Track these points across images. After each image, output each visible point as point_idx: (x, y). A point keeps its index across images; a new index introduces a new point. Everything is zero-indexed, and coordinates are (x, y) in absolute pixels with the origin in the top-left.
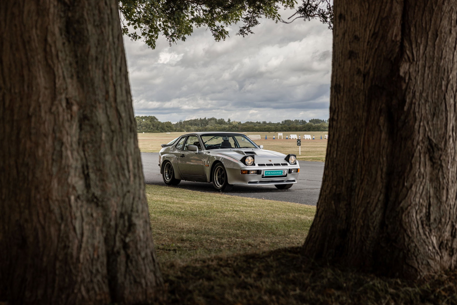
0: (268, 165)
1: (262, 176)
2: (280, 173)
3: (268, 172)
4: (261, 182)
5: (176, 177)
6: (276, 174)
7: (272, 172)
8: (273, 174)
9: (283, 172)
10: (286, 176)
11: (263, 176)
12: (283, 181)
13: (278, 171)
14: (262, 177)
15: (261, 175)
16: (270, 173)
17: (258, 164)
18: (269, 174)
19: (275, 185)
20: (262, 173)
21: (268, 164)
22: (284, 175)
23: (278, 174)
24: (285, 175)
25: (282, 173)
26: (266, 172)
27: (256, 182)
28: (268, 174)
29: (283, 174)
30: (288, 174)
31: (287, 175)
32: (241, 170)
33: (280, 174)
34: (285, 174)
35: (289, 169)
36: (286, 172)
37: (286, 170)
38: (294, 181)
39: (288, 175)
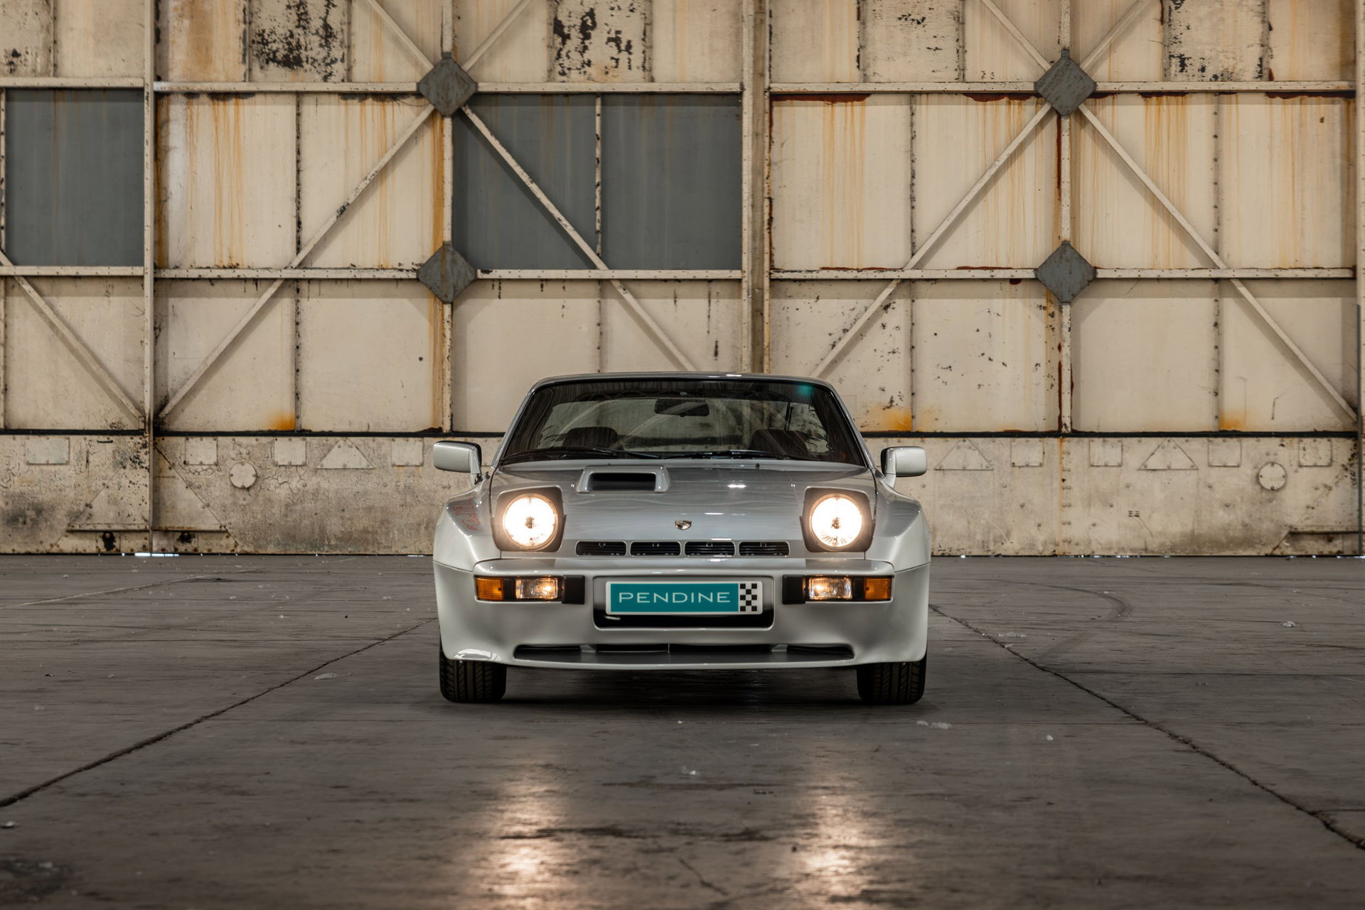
1: (596, 611)
2: (720, 597)
3: (634, 589)
6: (687, 606)
7: (662, 590)
8: (670, 606)
9: (741, 592)
10: (766, 618)
13: (706, 590)
14: (599, 622)
15: (586, 611)
16: (650, 598)
20: (594, 596)
22: (749, 611)
23: (705, 605)
24: (760, 611)
25: (733, 597)
26: (615, 589)
27: (570, 653)
28: (632, 604)
29: (741, 603)
30: (779, 609)
31: (769, 610)
32: (476, 576)
33: (719, 603)
34: (759, 603)
35: (786, 579)
36: (763, 594)
37: (760, 584)
39: (781, 611)
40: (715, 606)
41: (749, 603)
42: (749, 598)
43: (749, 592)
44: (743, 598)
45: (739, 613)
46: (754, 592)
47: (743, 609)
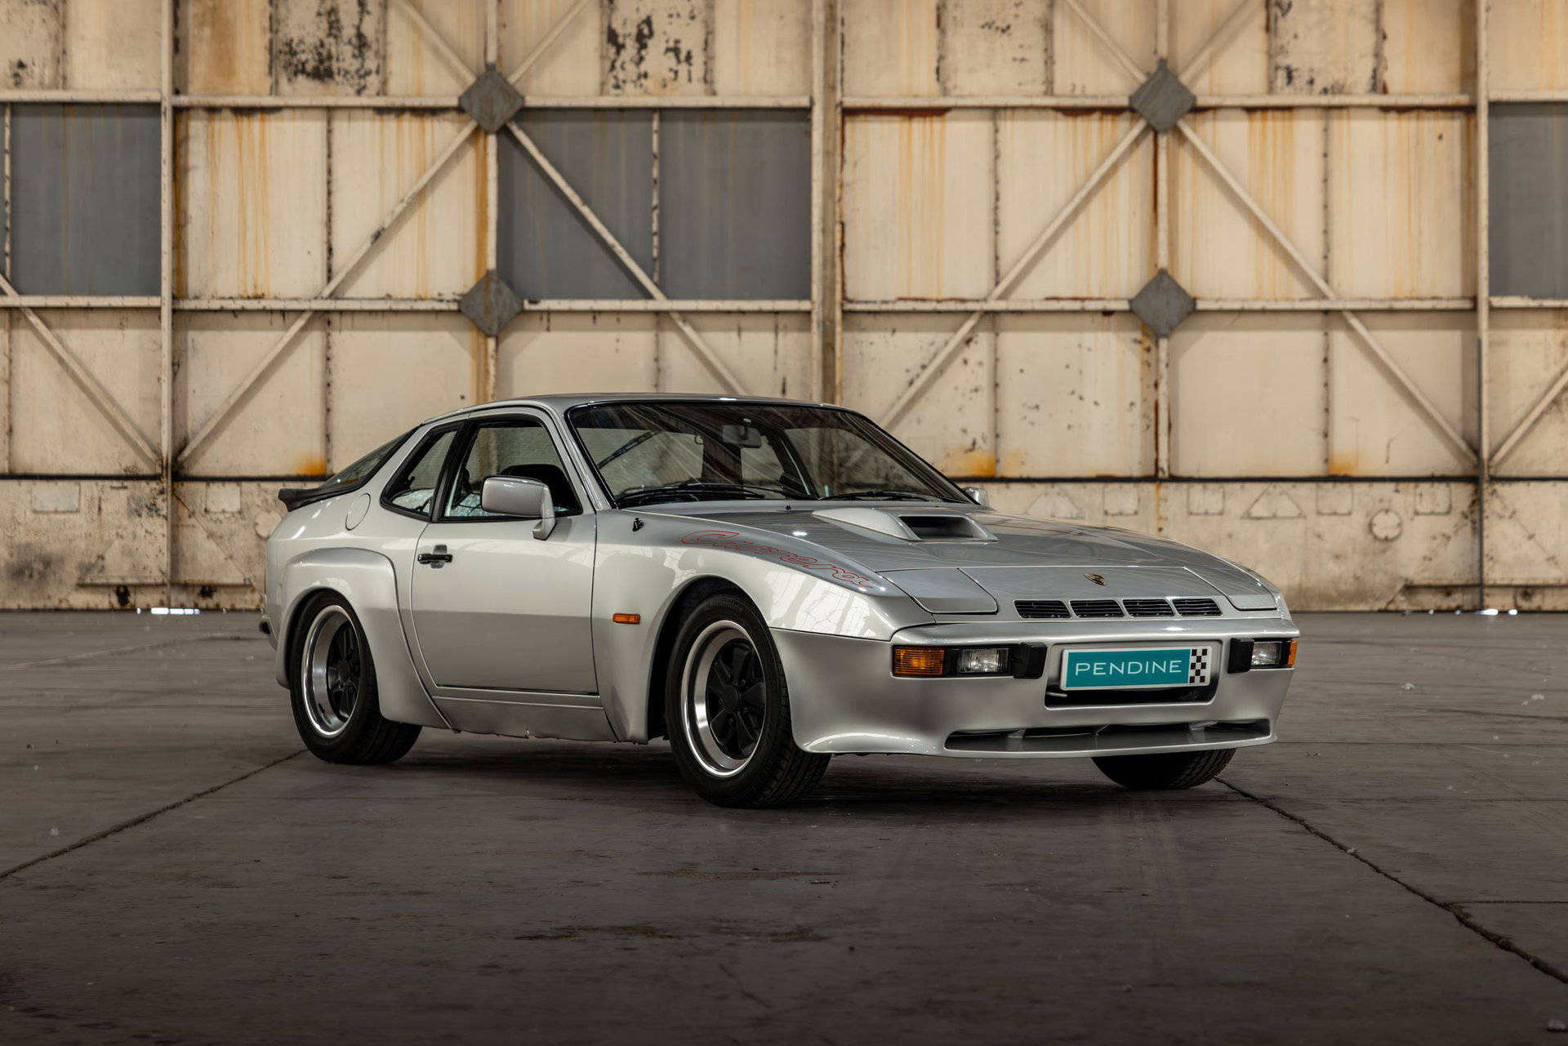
0: (1087, 609)
1: (1050, 688)
2: (1173, 667)
3: (1091, 658)
4: (1036, 736)
5: (393, 702)
6: (1142, 678)
7: (1118, 658)
8: (1127, 679)
9: (1193, 659)
10: (1205, 693)
11: (1053, 686)
12: (1180, 730)
13: (1162, 656)
14: (1050, 701)
15: (1038, 686)
16: (1106, 668)
17: (1019, 605)
18: (1099, 677)
19: (1098, 760)
20: (1049, 670)
21: (1082, 603)
22: (1197, 682)
23: (1159, 676)
24: (1207, 682)
25: (1183, 667)
26: (1074, 658)
27: (997, 738)
28: (1087, 677)
29: (1191, 673)
30: (1223, 677)
31: (1215, 680)
32: (893, 648)
34: (1207, 673)
35: (1234, 642)
36: (1213, 662)
37: (1210, 649)
38: (1257, 727)
39: (1228, 683)
40: (1168, 677)
41: (1198, 672)
42: (1198, 666)
43: (1199, 658)
44: (1193, 666)
45: (1188, 684)
46: (1204, 658)
47: (1192, 679)
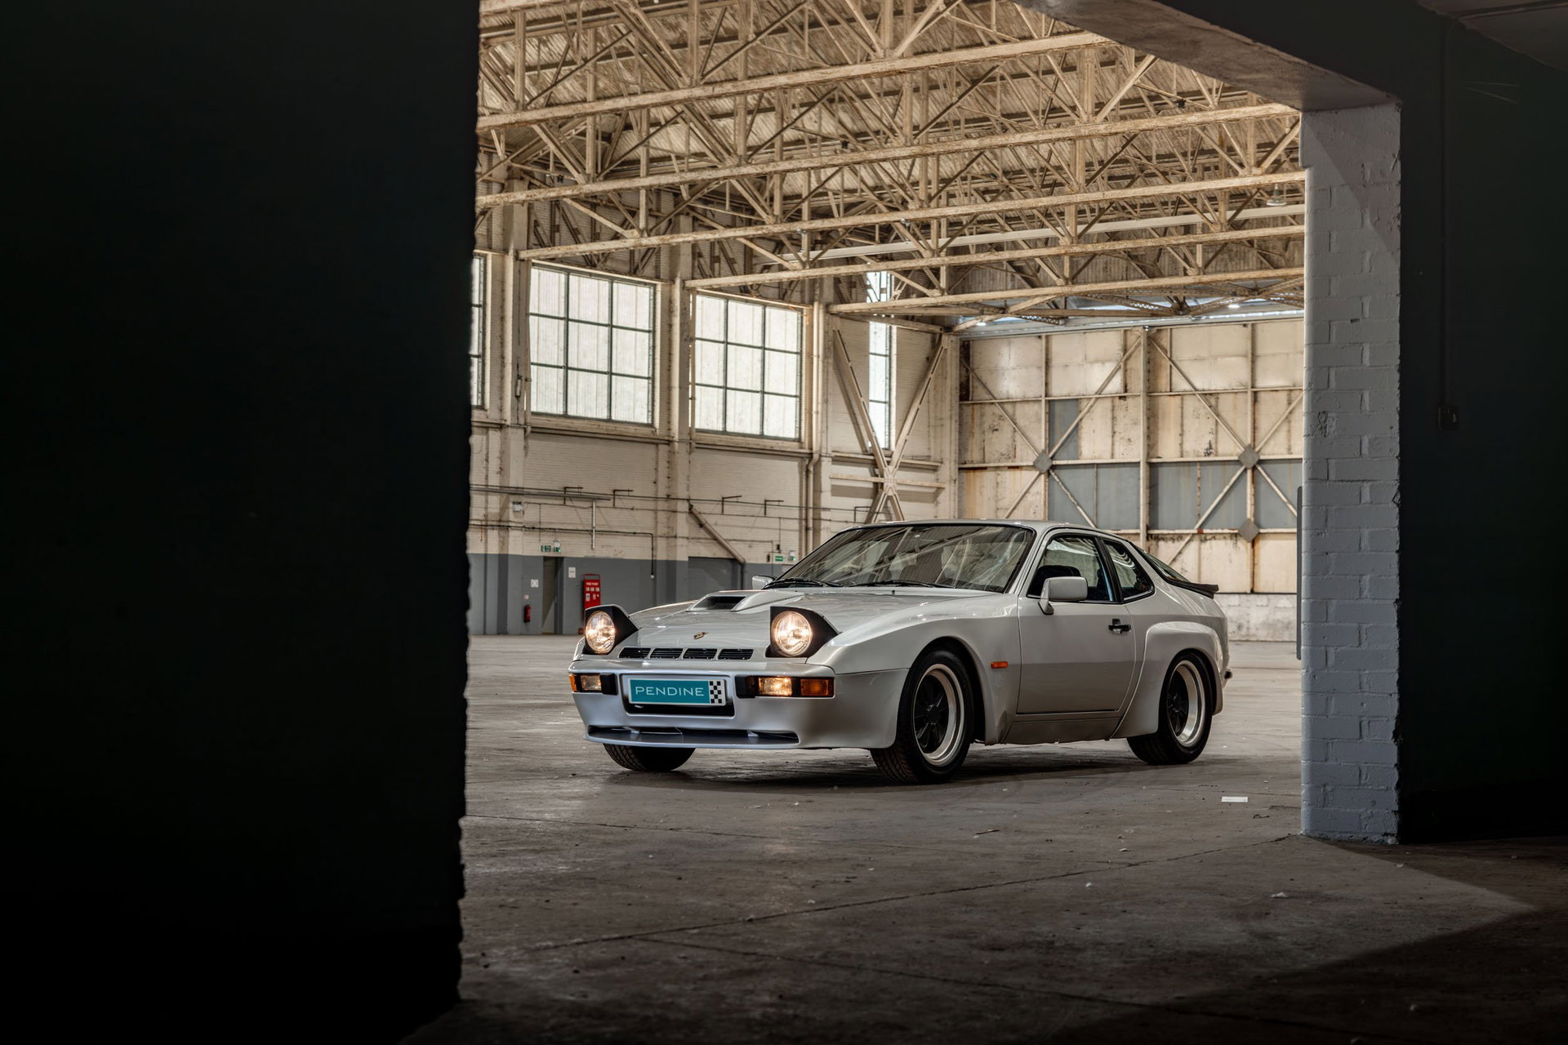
0: (660, 653)
1: (623, 702)
2: (698, 692)
3: (645, 684)
6: (678, 698)
7: (662, 685)
8: (667, 698)
9: (711, 688)
10: (728, 710)
13: (689, 685)
14: (625, 710)
15: (619, 701)
16: (654, 691)
20: (622, 691)
22: (716, 703)
23: (689, 698)
24: (724, 703)
25: (705, 691)
26: (634, 684)
28: (644, 696)
29: (712, 697)
30: (737, 701)
31: (730, 703)
33: (697, 697)
34: (723, 698)
35: (739, 678)
36: (726, 690)
37: (722, 682)
39: (742, 705)
40: (695, 699)
41: (716, 697)
42: (716, 692)
43: (715, 688)
44: (712, 692)
45: (710, 704)
46: (719, 688)
47: (713, 701)
